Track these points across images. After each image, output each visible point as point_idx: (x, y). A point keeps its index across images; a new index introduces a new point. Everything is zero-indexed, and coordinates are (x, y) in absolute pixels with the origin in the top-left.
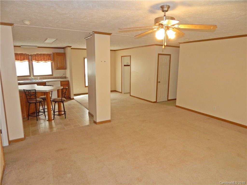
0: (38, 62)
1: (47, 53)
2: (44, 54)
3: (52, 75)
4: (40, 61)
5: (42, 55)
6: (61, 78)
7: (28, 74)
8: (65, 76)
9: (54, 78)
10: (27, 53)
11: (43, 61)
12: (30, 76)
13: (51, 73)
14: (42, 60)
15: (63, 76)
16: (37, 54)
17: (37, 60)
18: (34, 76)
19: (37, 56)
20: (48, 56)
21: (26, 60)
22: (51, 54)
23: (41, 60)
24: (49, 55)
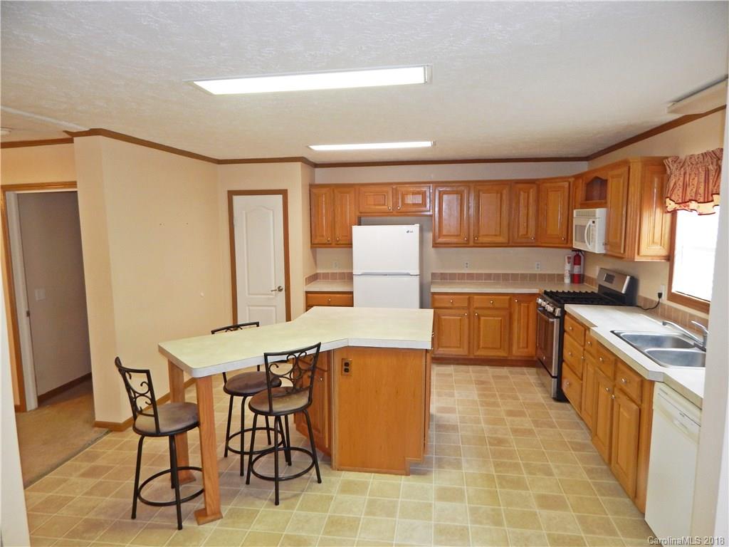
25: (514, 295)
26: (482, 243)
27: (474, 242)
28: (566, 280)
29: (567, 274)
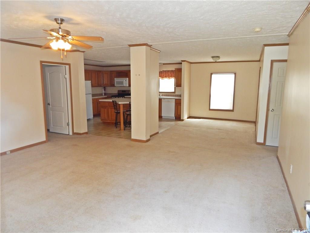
2: (169, 70)
3: (174, 92)
4: (164, 78)
5: (167, 71)
9: (176, 96)
11: (167, 78)
13: (173, 91)
14: (167, 76)
17: (162, 76)
20: (172, 72)
22: (175, 70)
23: (166, 77)
28: (103, 95)
29: (103, 93)
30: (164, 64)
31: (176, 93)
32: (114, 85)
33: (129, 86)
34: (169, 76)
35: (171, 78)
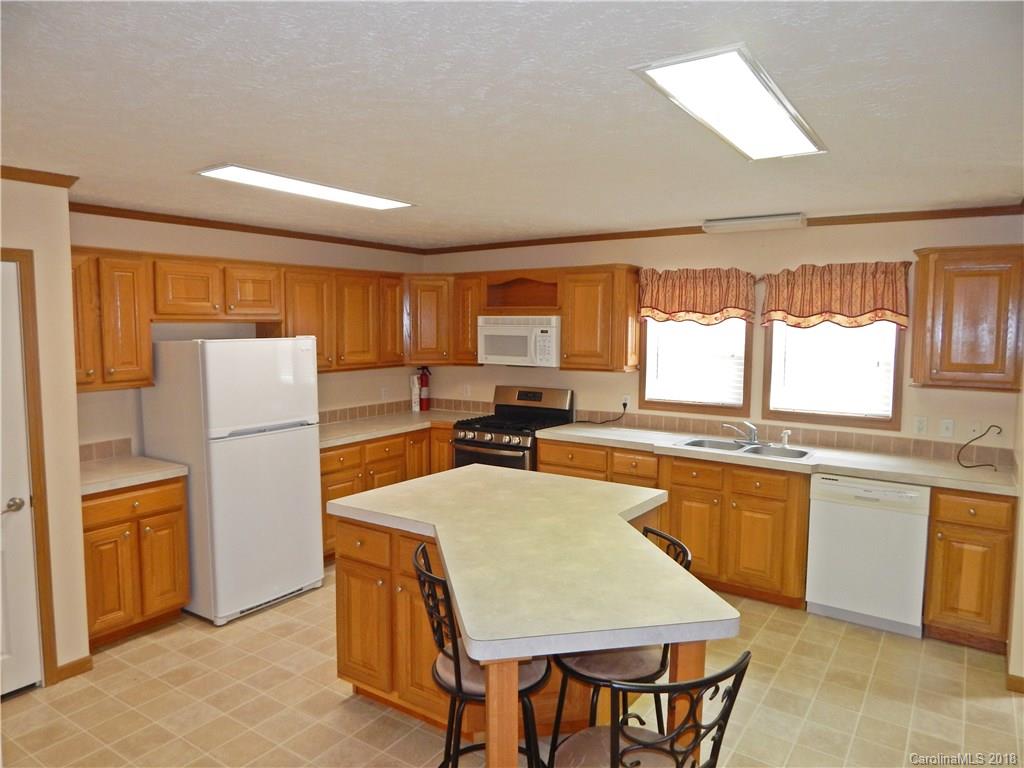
0: (797, 326)
1: (871, 260)
3: (893, 422)
4: (814, 319)
5: (836, 274)
6: (961, 455)
7: (733, 396)
8: (1009, 446)
9: (902, 449)
10: (744, 268)
11: (839, 318)
12: (743, 410)
13: (883, 408)
14: (836, 306)
15: (984, 443)
16: (804, 267)
17: (797, 307)
18: (769, 414)
19: (800, 281)
20: (880, 277)
21: (732, 312)
22: (907, 265)
23: (827, 312)
24: (888, 272)
25: (406, 434)
26: (349, 364)
27: (338, 364)
28: (416, 408)
29: (416, 399)
30: (813, 222)
31: (909, 431)
32: (476, 357)
33: (561, 369)
34: (855, 312)
35: (873, 321)
